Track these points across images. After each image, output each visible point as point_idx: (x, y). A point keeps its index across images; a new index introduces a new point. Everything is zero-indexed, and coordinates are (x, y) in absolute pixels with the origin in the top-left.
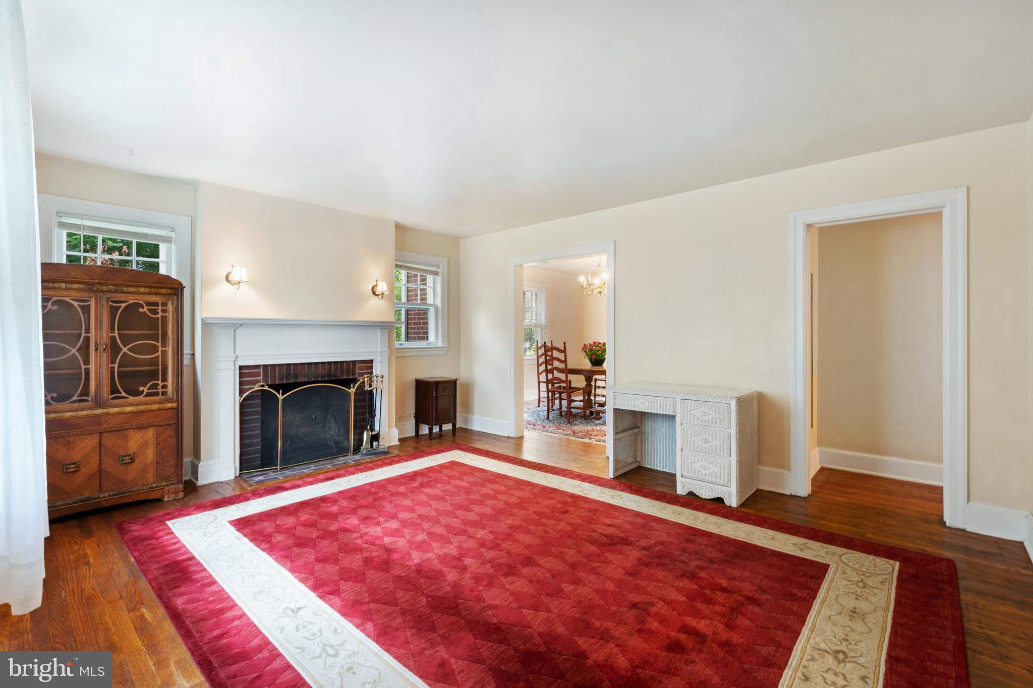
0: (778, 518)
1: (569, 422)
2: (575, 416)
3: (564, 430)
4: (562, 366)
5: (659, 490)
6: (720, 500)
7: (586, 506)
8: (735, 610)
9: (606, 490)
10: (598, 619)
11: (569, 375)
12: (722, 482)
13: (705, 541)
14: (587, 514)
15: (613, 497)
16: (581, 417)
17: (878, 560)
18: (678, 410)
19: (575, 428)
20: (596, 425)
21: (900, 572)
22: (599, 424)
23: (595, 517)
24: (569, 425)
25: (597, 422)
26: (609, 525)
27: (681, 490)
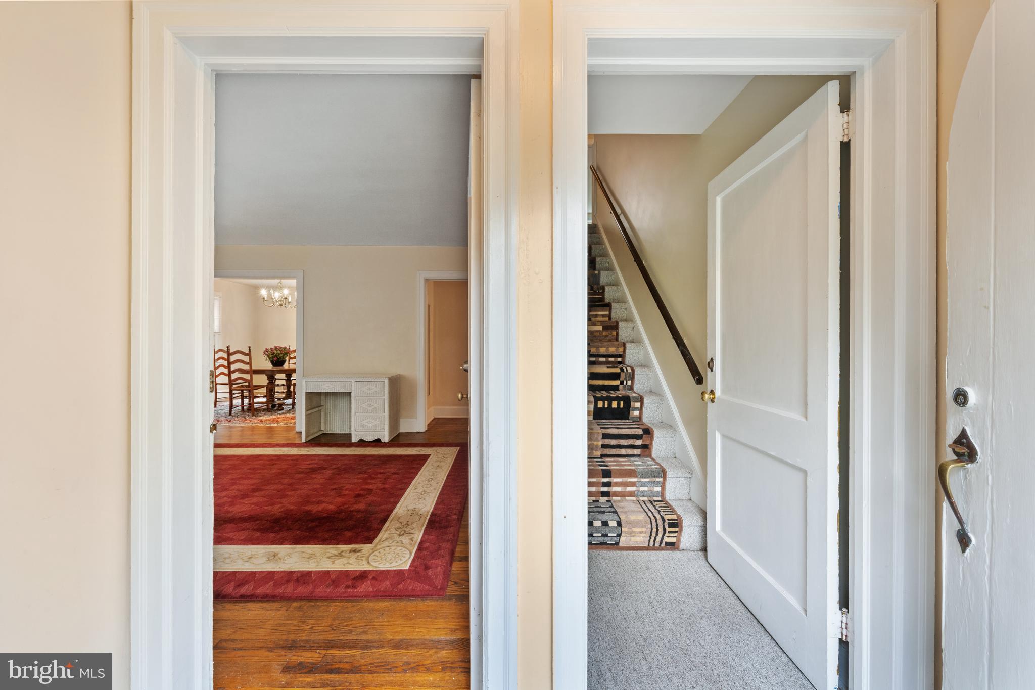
0: (410, 442)
1: (253, 415)
2: (257, 410)
3: (251, 421)
4: (247, 367)
5: (339, 442)
6: (378, 441)
7: (289, 459)
8: (386, 478)
9: (302, 449)
10: (314, 498)
11: (253, 375)
12: (379, 429)
13: (371, 459)
14: (291, 462)
15: (308, 451)
16: (264, 410)
17: (451, 448)
18: (353, 389)
19: (261, 418)
20: (280, 414)
21: (459, 450)
22: (283, 413)
23: (298, 462)
24: (254, 417)
25: (281, 412)
26: (309, 464)
27: (354, 440)
